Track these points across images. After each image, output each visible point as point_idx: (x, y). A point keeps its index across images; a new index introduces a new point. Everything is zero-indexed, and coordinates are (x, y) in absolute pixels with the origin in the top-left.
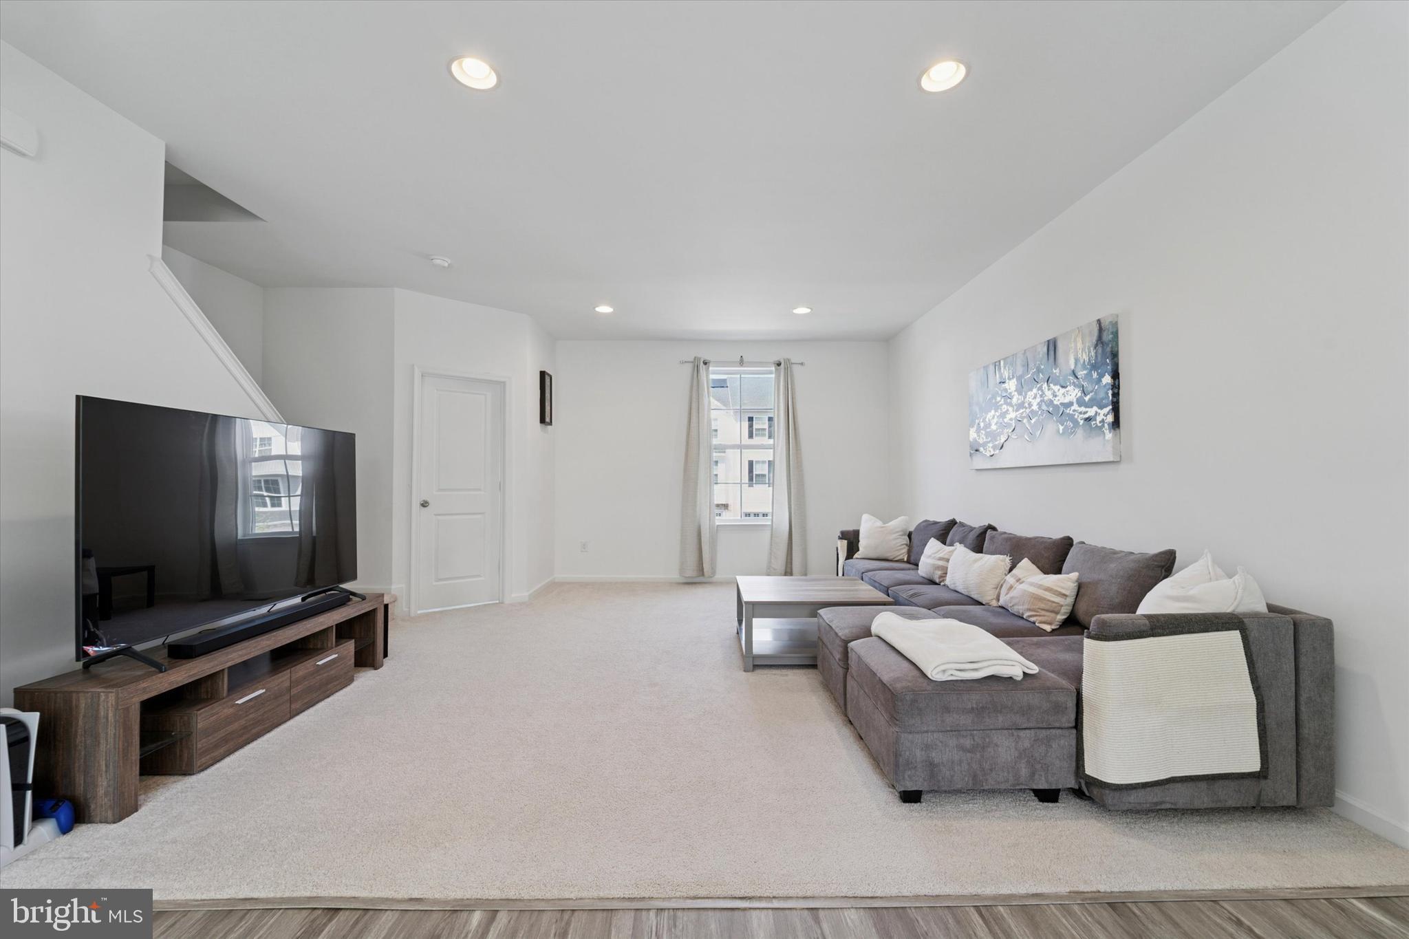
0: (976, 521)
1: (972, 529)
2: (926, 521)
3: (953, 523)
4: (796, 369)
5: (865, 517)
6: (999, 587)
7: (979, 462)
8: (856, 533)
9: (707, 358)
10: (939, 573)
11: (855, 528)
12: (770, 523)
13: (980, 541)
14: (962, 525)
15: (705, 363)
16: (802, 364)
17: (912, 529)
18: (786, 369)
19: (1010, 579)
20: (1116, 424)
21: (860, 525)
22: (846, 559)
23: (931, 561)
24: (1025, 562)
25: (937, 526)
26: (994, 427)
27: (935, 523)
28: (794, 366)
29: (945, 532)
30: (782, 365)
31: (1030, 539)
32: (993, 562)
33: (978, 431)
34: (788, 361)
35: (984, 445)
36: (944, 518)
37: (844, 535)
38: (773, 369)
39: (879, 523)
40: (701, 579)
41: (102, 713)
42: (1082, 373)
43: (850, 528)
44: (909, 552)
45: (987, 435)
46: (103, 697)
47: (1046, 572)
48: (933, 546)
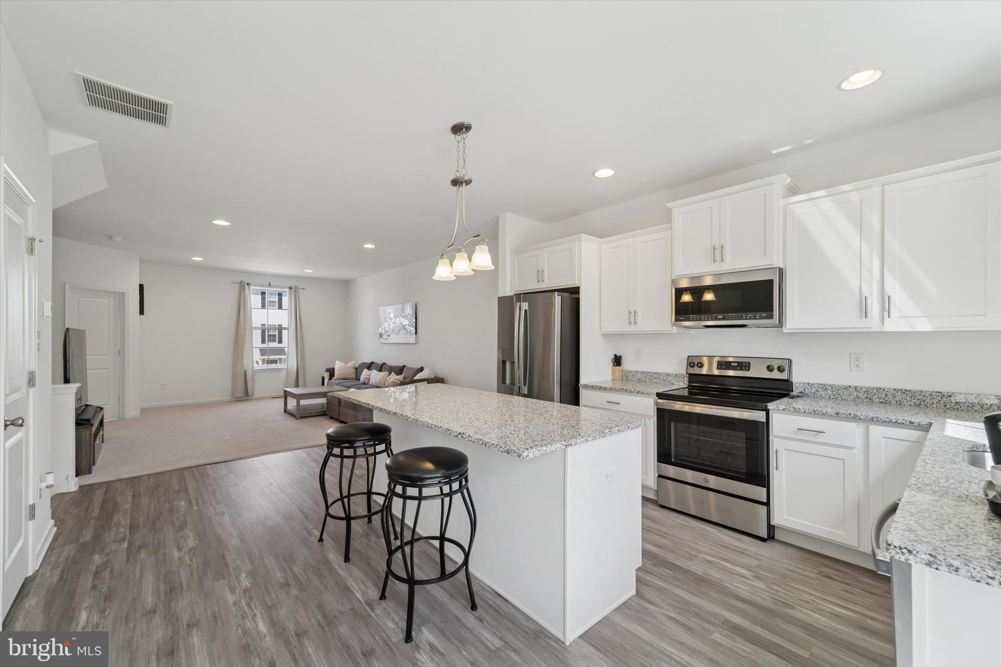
0: (380, 362)
1: (379, 364)
2: (363, 363)
3: (373, 363)
4: (301, 292)
5: (337, 362)
6: (385, 382)
7: (382, 341)
8: (333, 369)
9: (249, 282)
10: (367, 380)
11: (333, 367)
12: (286, 367)
13: (381, 368)
14: (376, 363)
15: (248, 284)
16: (304, 289)
17: (357, 366)
18: (295, 291)
19: (388, 378)
20: (416, 333)
21: (335, 366)
22: (329, 380)
23: (364, 376)
24: (393, 373)
25: (367, 364)
26: (387, 329)
27: (366, 363)
28: (299, 290)
29: (370, 366)
30: (293, 289)
31: (394, 367)
32: (384, 374)
33: (382, 329)
34: (296, 287)
35: (384, 334)
36: (369, 361)
37: (328, 370)
38: (288, 290)
39: (343, 364)
40: (248, 398)
41: (83, 437)
42: (409, 317)
43: (330, 367)
44: (356, 376)
45: (385, 331)
46: (83, 432)
47: (397, 375)
48: (365, 372)
